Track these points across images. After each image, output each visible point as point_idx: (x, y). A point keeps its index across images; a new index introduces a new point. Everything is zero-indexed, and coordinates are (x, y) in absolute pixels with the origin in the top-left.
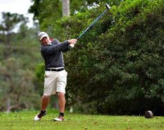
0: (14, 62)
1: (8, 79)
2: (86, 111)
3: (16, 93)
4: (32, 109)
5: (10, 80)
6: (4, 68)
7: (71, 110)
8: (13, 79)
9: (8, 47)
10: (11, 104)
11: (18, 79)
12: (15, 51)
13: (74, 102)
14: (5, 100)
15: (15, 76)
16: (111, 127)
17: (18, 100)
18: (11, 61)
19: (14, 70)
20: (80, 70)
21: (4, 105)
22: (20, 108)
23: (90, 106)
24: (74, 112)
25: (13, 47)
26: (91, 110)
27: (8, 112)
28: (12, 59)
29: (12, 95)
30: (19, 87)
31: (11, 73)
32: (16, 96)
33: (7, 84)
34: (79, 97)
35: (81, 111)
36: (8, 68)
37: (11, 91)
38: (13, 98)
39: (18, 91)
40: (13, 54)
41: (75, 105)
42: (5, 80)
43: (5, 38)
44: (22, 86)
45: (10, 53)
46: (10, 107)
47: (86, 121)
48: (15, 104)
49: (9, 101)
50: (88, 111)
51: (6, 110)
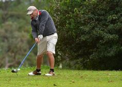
0: (11, 26)
1: (6, 40)
2: (73, 67)
3: (13, 52)
4: (27, 65)
5: (8, 41)
6: (3, 31)
7: (61, 66)
8: (11, 40)
9: (6, 12)
10: (9, 62)
11: (14, 40)
12: (12, 16)
13: (63, 59)
15: (12, 38)
16: (95, 81)
17: (15, 58)
18: (8, 25)
20: (68, 32)
21: (2, 62)
22: (16, 65)
23: (77, 63)
24: (63, 68)
25: (10, 13)
26: (77, 66)
27: (6, 68)
28: (9, 23)
29: (10, 54)
30: (16, 47)
31: (8, 35)
32: (13, 54)
33: (5, 44)
34: (67, 55)
35: (69, 67)
36: (6, 31)
37: (8, 51)
38: (11, 57)
39: (15, 50)
40: (10, 19)
41: (64, 62)
42: (3, 41)
43: (3, 5)
44: (18, 46)
45: (8, 18)
46: (9, 64)
47: (73, 76)
48: (12, 61)
49: (7, 59)
50: (75, 67)
51: (4, 67)
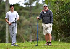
0: (33, 19)
1: (31, 27)
2: (66, 41)
3: (34, 33)
4: (42, 40)
6: (29, 22)
7: (59, 41)
8: (33, 27)
9: (30, 12)
10: (32, 38)
11: (35, 27)
12: (34, 14)
13: (60, 37)
14: (29, 36)
15: (34, 25)
17: (35, 36)
18: (32, 19)
19: (34, 23)
20: (63, 23)
21: (29, 38)
22: (36, 40)
23: (68, 39)
24: (61, 41)
25: (33, 12)
28: (32, 18)
29: (33, 34)
30: (36, 30)
31: (32, 24)
33: (30, 29)
34: (63, 35)
35: (64, 41)
36: (31, 22)
37: (32, 32)
38: (33, 35)
39: (35, 32)
42: (29, 27)
43: (29, 8)
45: (32, 15)
46: (32, 40)
47: (66, 46)
48: (34, 38)
49: (31, 37)
50: (67, 41)
51: (30, 41)
